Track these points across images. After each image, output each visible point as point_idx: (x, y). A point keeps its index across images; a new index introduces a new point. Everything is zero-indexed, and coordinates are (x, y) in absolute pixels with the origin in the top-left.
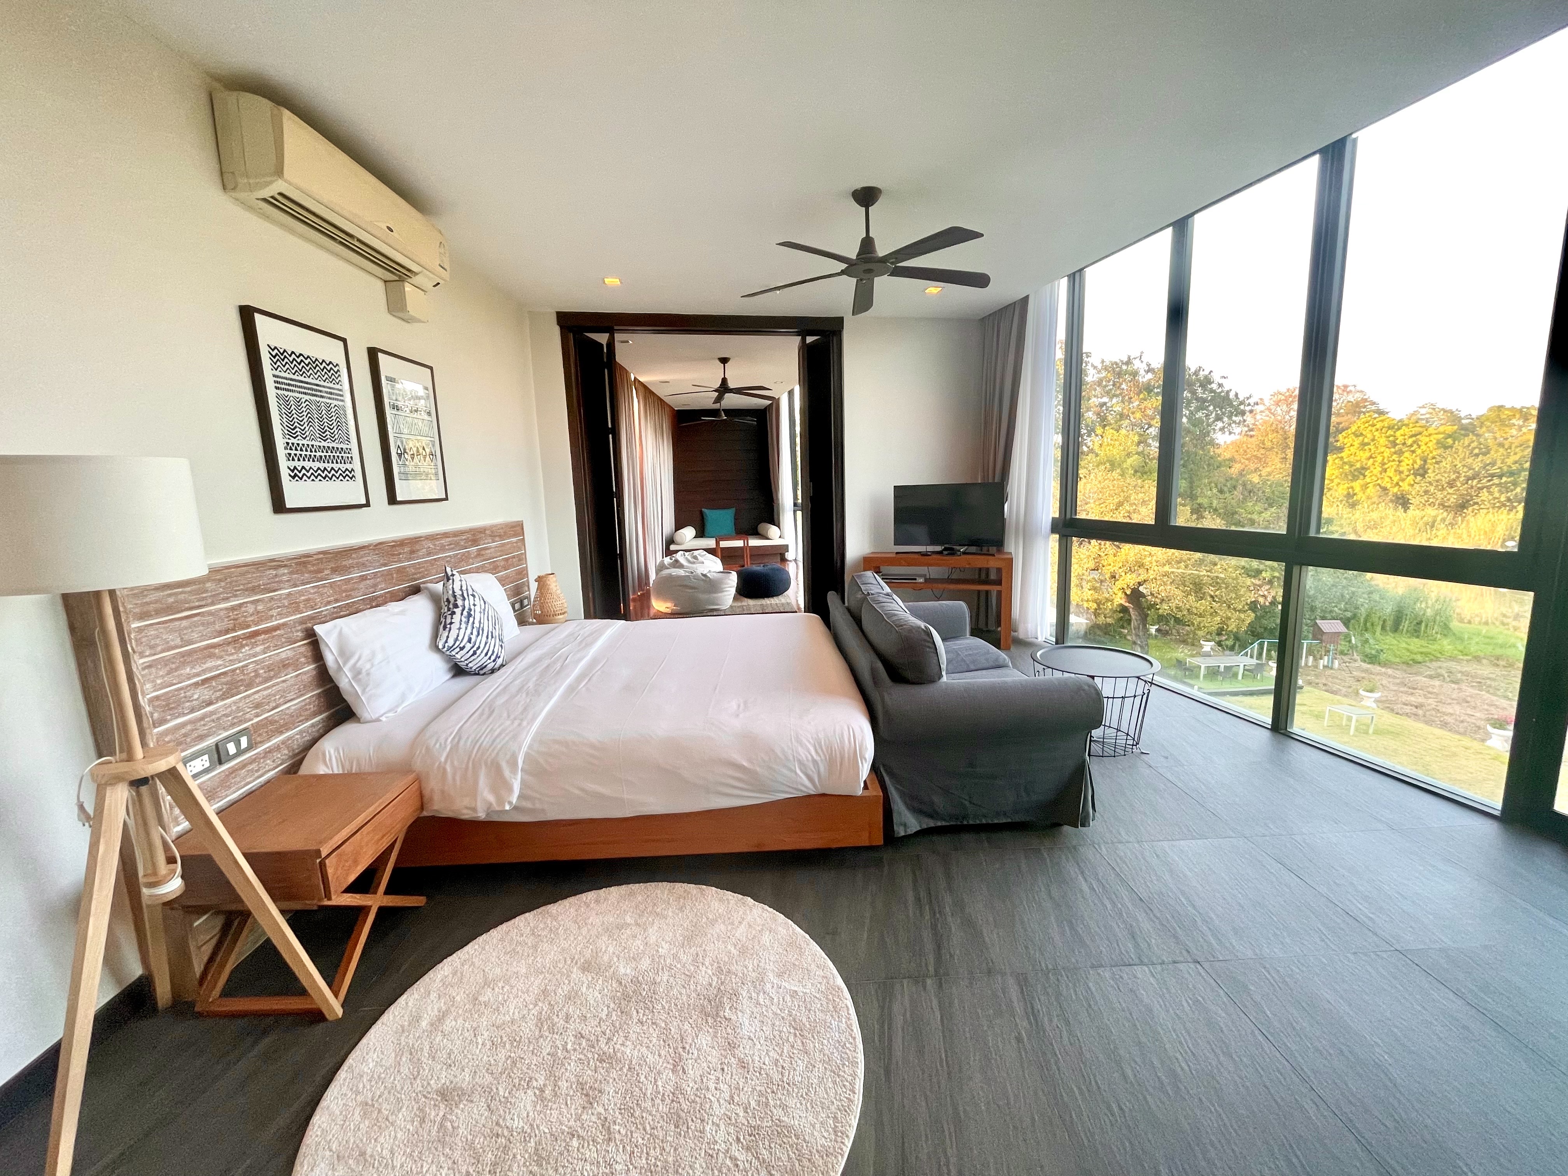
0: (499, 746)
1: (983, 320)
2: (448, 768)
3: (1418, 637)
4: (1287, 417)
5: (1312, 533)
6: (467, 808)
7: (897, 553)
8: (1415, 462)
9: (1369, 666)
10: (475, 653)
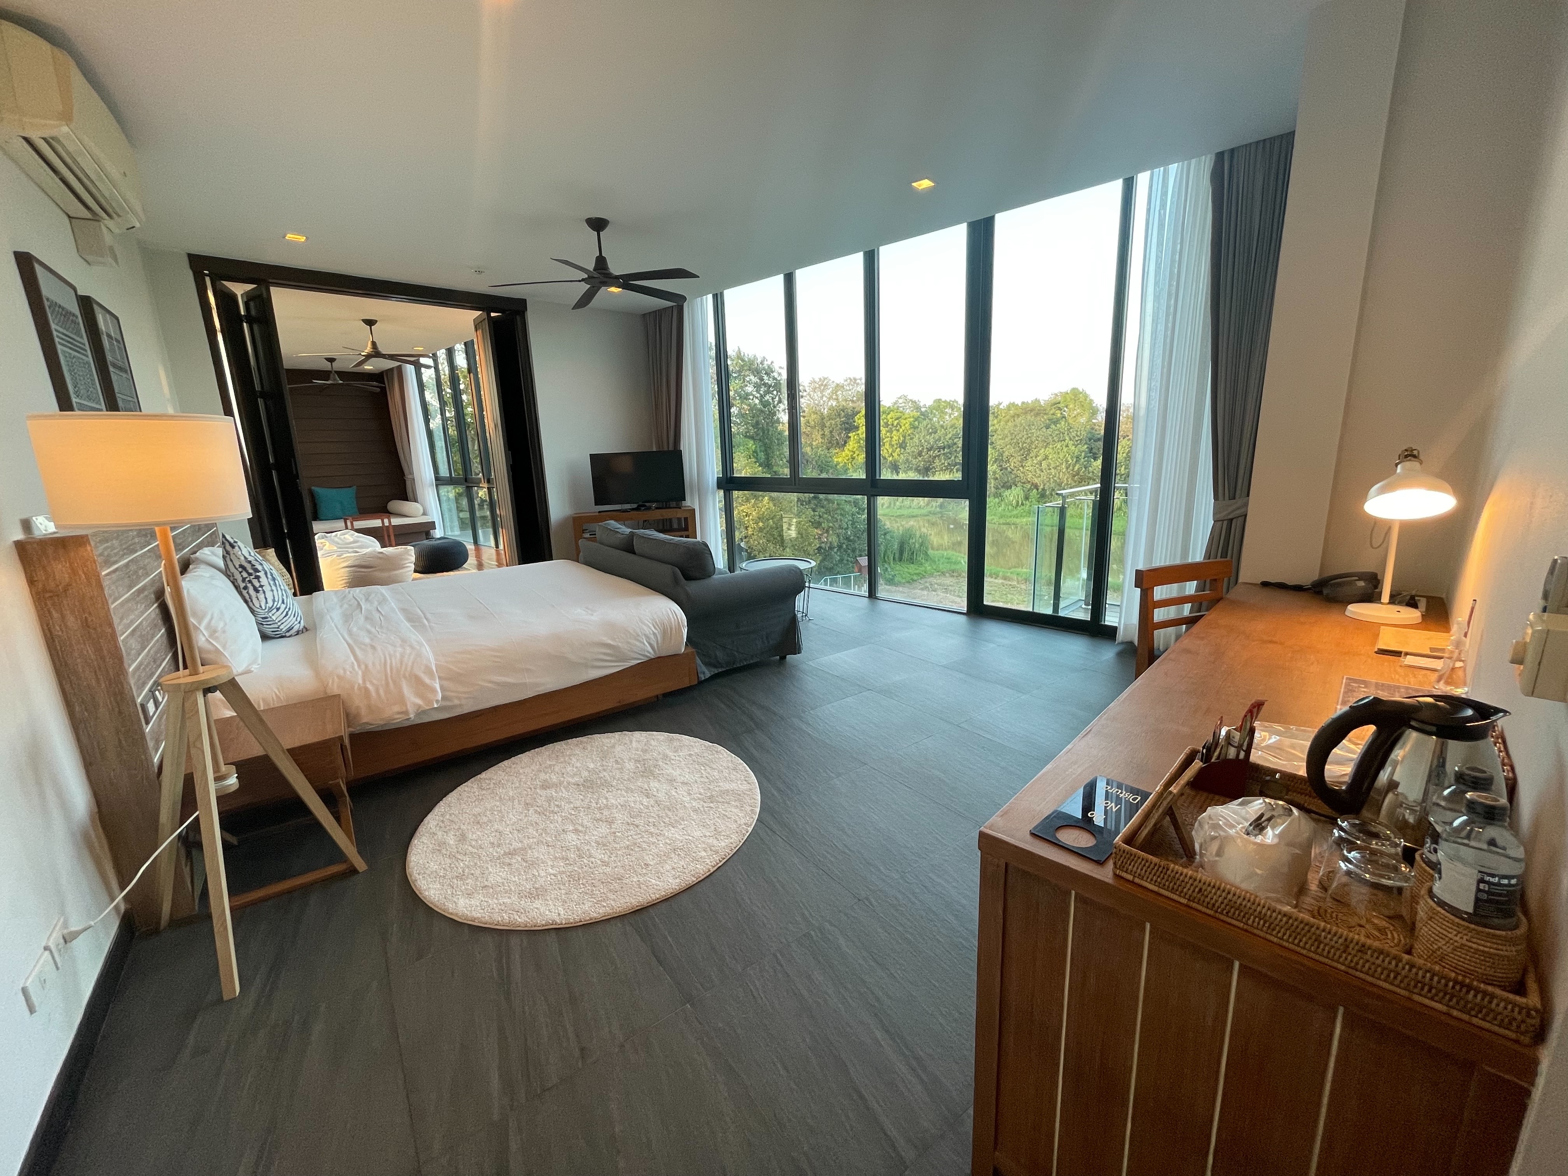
0: (410, 664)
1: (644, 315)
2: (369, 686)
3: (913, 563)
4: (822, 402)
5: (878, 478)
6: (399, 713)
7: (599, 512)
8: (899, 438)
9: (889, 587)
10: (287, 614)
